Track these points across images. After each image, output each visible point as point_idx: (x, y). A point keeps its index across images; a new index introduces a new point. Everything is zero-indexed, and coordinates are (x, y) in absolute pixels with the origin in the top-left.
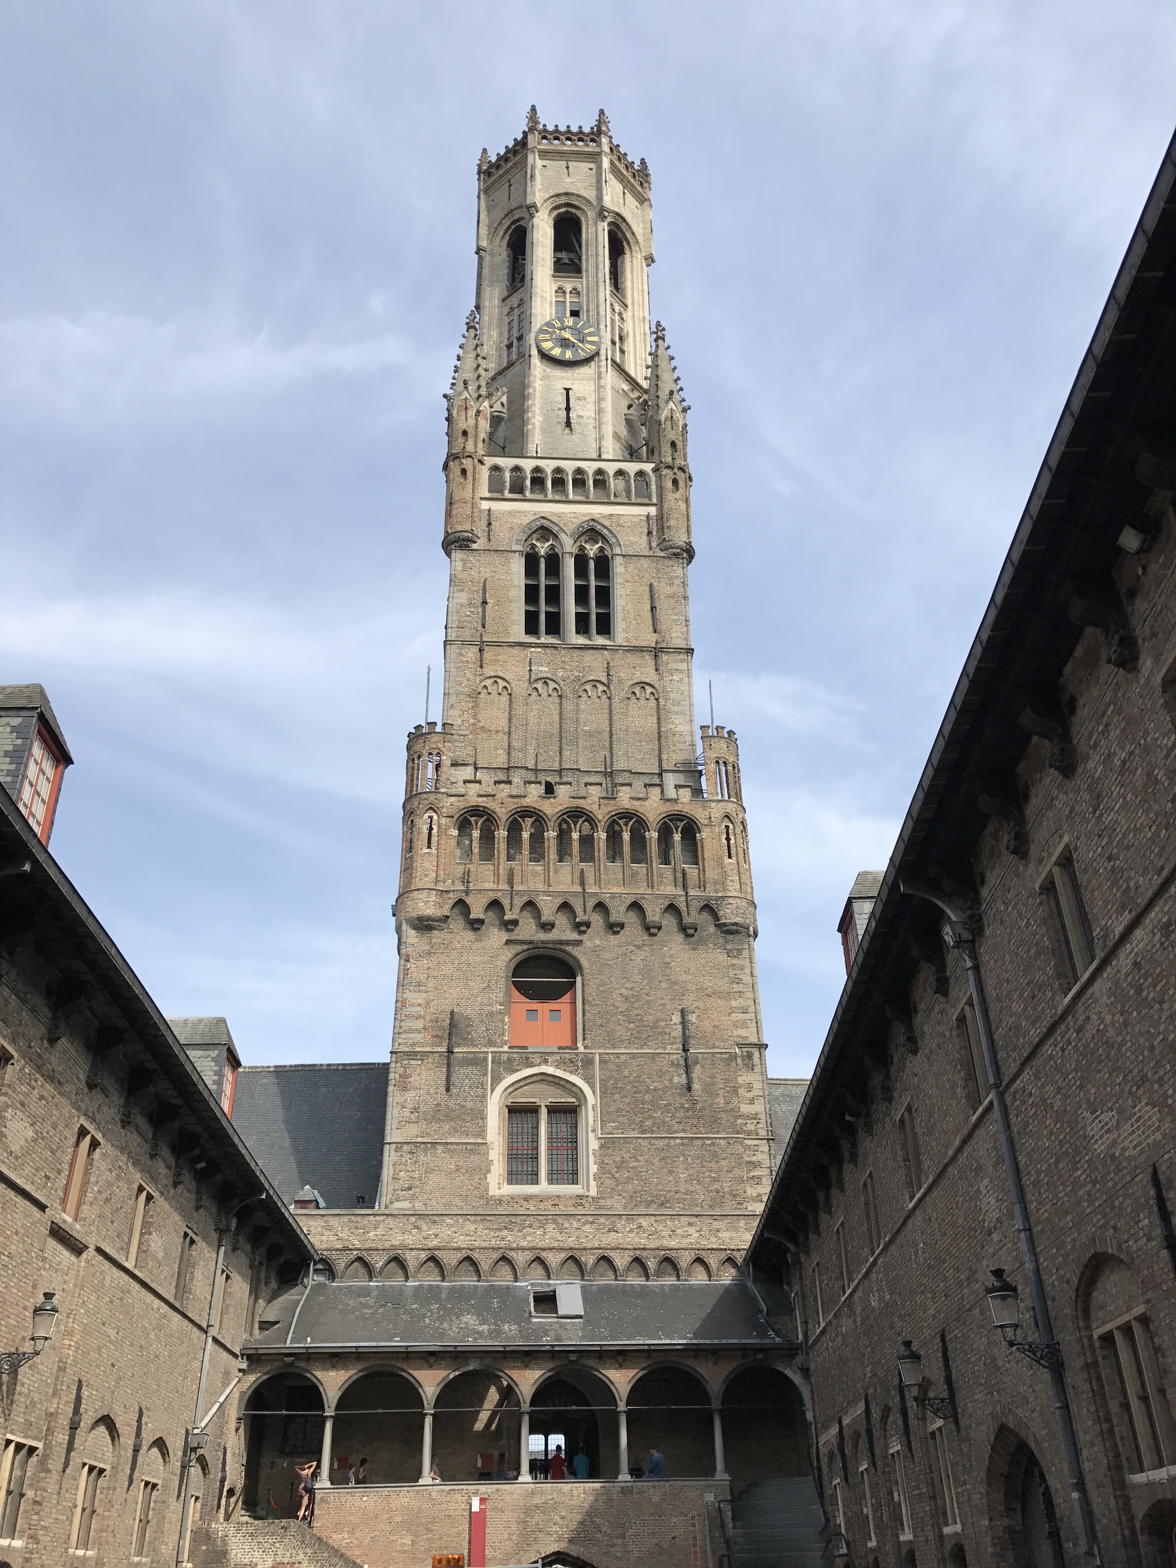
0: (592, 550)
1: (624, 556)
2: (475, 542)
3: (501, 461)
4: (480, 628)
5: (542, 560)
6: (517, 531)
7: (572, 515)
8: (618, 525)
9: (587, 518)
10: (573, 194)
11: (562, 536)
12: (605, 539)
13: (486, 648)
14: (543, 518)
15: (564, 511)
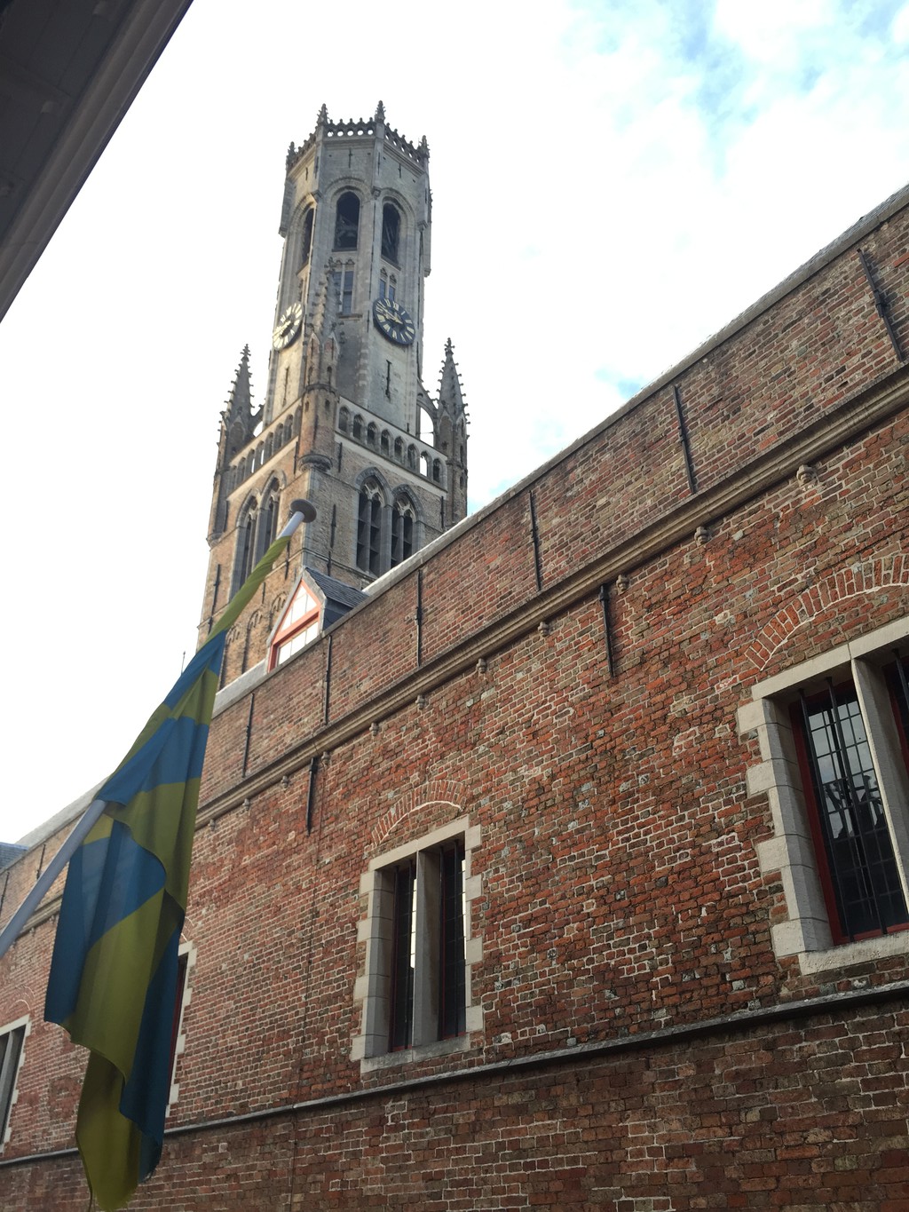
0: (403, 510)
1: (426, 526)
2: (329, 468)
3: (350, 406)
4: (329, 547)
5: (370, 503)
6: (359, 472)
7: (393, 475)
8: (423, 498)
9: (404, 483)
10: (401, 195)
11: (387, 490)
12: (413, 504)
13: (332, 567)
14: (375, 468)
15: (391, 470)
